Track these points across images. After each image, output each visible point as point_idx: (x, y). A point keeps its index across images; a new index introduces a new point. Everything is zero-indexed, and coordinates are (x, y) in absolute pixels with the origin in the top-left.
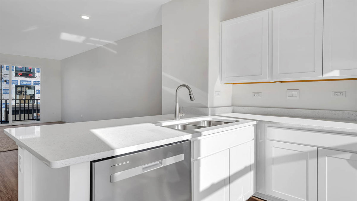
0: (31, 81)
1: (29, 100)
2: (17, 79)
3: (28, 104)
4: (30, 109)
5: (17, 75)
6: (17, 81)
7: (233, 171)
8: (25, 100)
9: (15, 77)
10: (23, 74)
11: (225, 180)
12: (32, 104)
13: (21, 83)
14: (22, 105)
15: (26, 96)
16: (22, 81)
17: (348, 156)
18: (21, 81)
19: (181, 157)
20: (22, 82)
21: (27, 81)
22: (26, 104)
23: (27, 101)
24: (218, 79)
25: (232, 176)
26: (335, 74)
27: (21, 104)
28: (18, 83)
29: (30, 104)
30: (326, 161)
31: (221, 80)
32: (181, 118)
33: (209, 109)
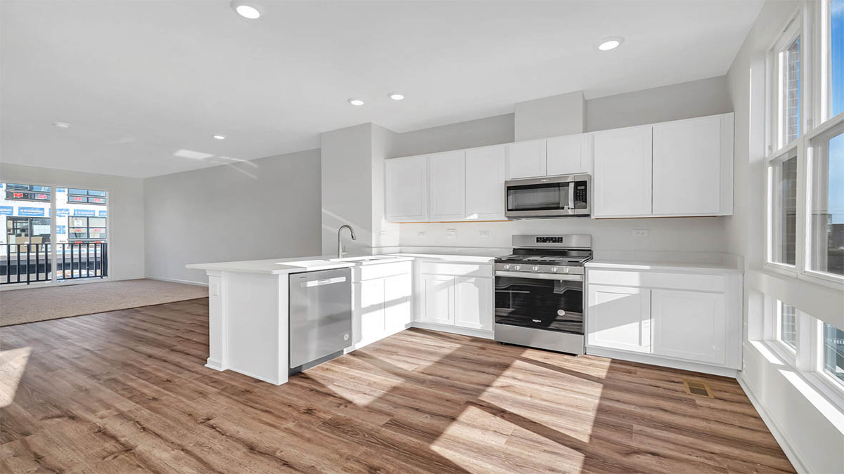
0: (43, 209)
1: (37, 245)
2: (10, 203)
3: (35, 254)
4: (40, 263)
5: (9, 196)
6: (12, 208)
7: (388, 299)
8: (29, 247)
9: (6, 199)
10: (24, 194)
11: (380, 304)
12: (44, 254)
13: (19, 212)
14: (24, 256)
15: (32, 238)
16: (22, 208)
17: (473, 280)
18: (20, 208)
19: (343, 279)
20: (21, 211)
21: (35, 209)
22: (31, 254)
23: (33, 248)
24: (384, 218)
25: (388, 302)
26: (475, 217)
27: (21, 254)
28: (12, 211)
29: (39, 254)
30: (460, 286)
31: (386, 218)
32: (344, 257)
33: (373, 249)
